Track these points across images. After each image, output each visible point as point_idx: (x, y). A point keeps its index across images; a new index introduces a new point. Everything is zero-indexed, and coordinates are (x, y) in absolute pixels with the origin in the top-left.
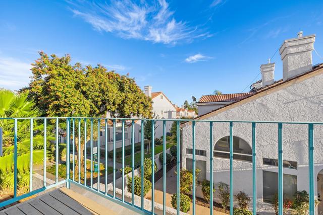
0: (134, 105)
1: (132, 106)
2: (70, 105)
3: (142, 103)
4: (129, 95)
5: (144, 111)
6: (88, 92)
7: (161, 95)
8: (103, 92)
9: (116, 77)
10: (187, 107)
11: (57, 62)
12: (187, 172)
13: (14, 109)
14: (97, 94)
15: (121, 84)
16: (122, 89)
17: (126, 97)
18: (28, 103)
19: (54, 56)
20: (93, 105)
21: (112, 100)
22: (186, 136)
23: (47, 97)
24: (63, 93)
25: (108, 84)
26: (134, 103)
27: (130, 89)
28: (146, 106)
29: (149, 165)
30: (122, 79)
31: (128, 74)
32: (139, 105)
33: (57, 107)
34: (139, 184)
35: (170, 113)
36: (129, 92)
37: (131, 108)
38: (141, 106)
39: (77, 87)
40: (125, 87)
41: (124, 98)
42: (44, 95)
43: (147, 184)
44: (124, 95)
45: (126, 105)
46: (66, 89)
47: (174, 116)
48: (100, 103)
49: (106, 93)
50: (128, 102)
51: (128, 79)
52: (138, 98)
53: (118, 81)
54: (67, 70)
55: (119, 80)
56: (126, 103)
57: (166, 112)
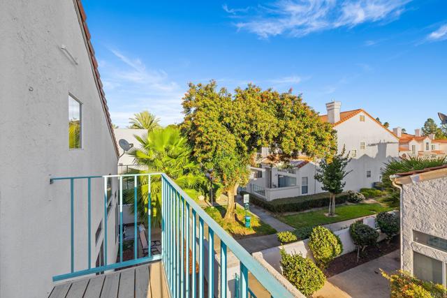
0: (299, 139)
1: (294, 140)
2: (212, 142)
3: (313, 134)
4: (291, 124)
5: (317, 148)
6: (232, 124)
7: (362, 114)
8: (251, 122)
9: (272, 97)
10: (431, 132)
11: (203, 91)
12: (414, 281)
13: (170, 146)
14: (243, 125)
15: (280, 107)
16: (280, 115)
17: (286, 126)
18: (182, 139)
19: (200, 85)
20: (240, 140)
21: (264, 133)
22: (413, 203)
23: (195, 132)
24: (206, 128)
25: (257, 110)
26: (299, 134)
27: (293, 113)
28: (320, 140)
29: (324, 239)
30: (282, 99)
31: (290, 90)
32: (306, 138)
33: (202, 143)
34: (300, 271)
35: (382, 146)
36: (291, 118)
37: (293, 143)
38: (312, 139)
39: (221, 119)
40: (285, 110)
41: (283, 127)
42: (194, 130)
43: (316, 276)
44: (282, 123)
45: (284, 139)
46: (209, 122)
47: (393, 152)
48: (247, 138)
49: (254, 123)
50: (288, 134)
51: (290, 98)
52: (306, 127)
53: (275, 103)
54: (212, 98)
55: (277, 101)
56: (285, 136)
57: (373, 145)
